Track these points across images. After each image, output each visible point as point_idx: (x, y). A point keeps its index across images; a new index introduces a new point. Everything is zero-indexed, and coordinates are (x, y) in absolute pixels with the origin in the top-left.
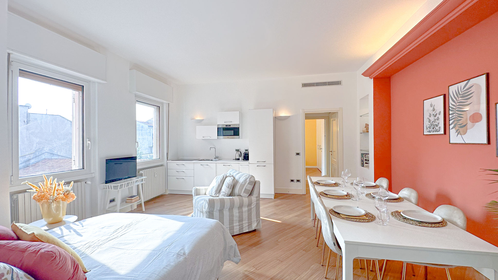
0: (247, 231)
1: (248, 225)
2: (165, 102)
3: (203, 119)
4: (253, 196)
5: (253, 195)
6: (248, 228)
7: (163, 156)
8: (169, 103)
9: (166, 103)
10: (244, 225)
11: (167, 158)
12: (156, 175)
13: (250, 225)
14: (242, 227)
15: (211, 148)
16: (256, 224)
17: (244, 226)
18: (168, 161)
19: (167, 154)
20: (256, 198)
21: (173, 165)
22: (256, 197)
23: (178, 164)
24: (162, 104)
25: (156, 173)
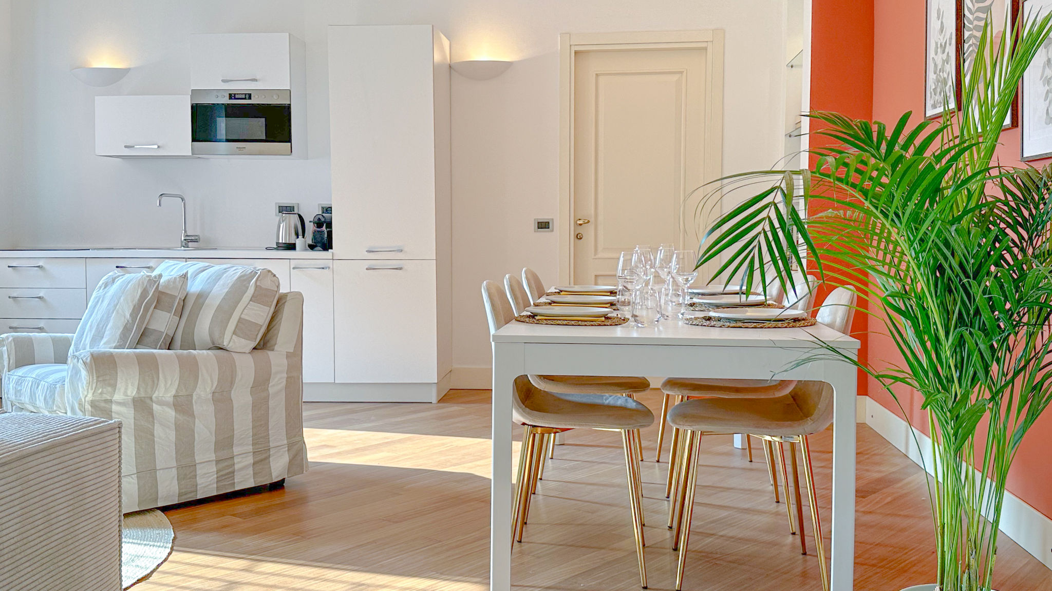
0: (250, 484)
1: (252, 461)
3: (129, 69)
4: (273, 350)
5: (276, 348)
6: (254, 474)
10: (239, 463)
13: (262, 459)
14: (230, 470)
15: (164, 198)
16: (286, 459)
17: (237, 467)
20: (287, 357)
22: (289, 356)
23: (14, 263)
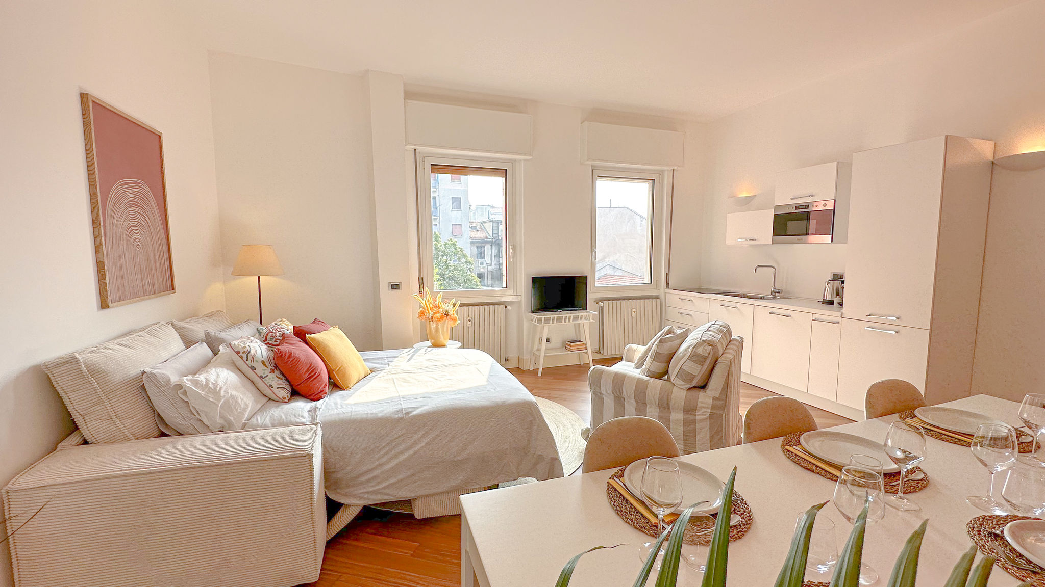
2: (666, 168)
3: (755, 196)
5: (708, 392)
7: (658, 280)
8: (675, 168)
9: (668, 170)
11: (668, 284)
12: (634, 314)
18: (667, 291)
19: (667, 275)
21: (674, 298)
22: (717, 399)
23: (682, 297)
24: (661, 173)
25: (634, 310)
